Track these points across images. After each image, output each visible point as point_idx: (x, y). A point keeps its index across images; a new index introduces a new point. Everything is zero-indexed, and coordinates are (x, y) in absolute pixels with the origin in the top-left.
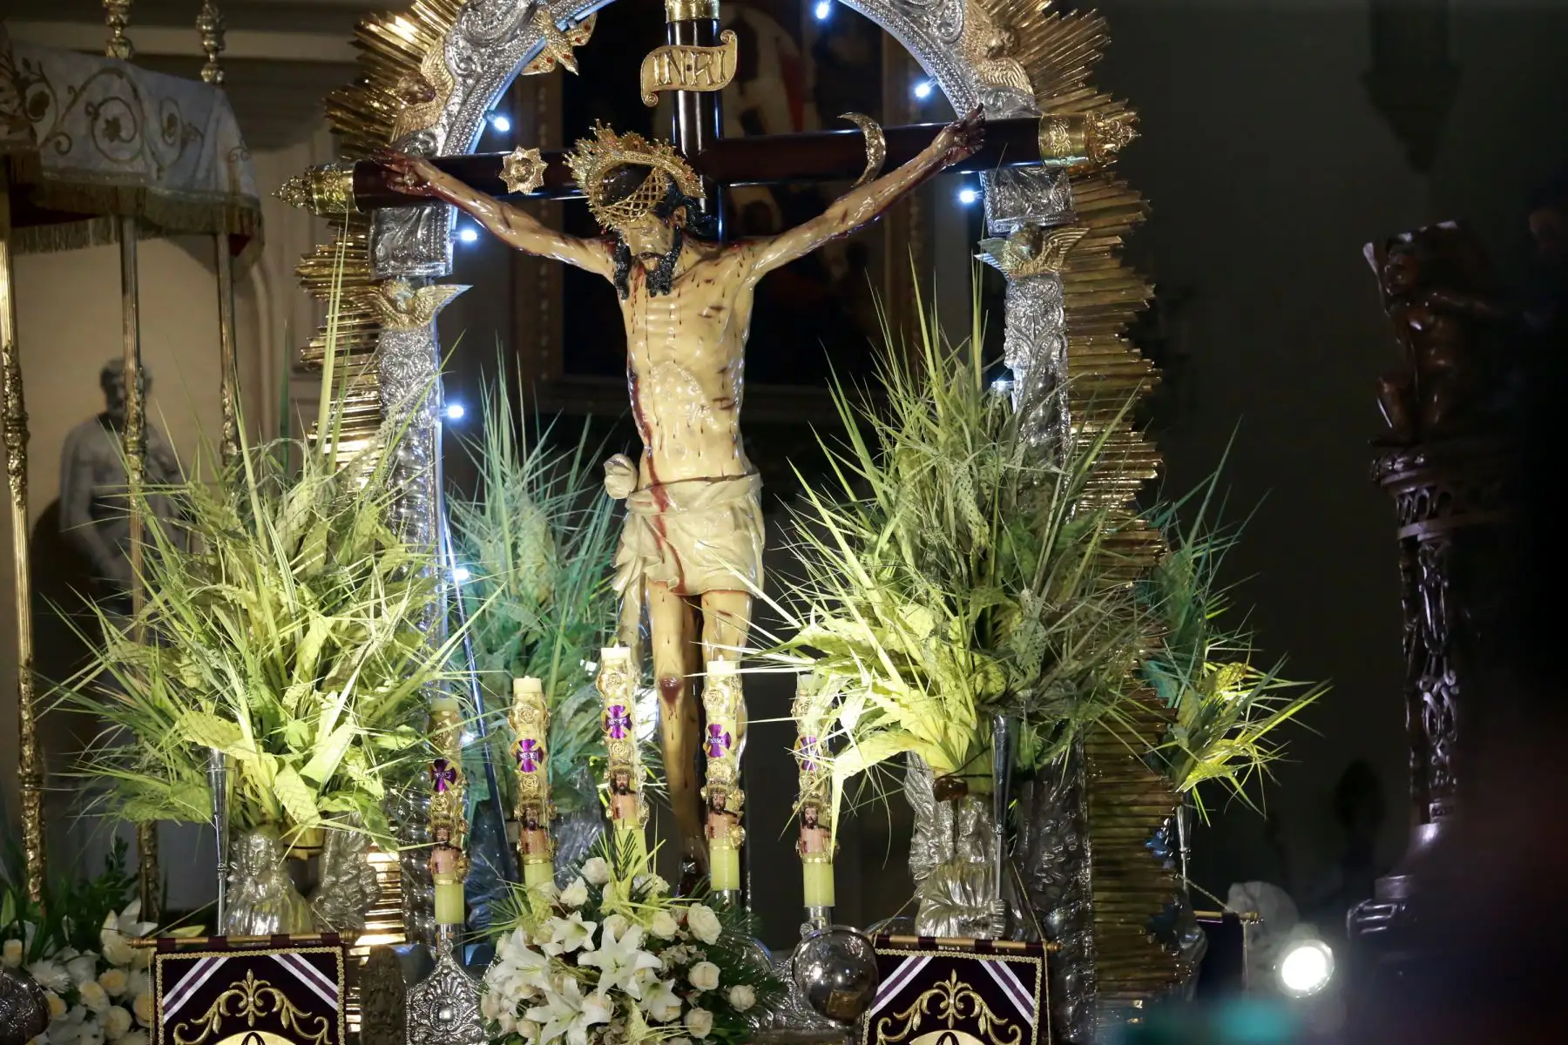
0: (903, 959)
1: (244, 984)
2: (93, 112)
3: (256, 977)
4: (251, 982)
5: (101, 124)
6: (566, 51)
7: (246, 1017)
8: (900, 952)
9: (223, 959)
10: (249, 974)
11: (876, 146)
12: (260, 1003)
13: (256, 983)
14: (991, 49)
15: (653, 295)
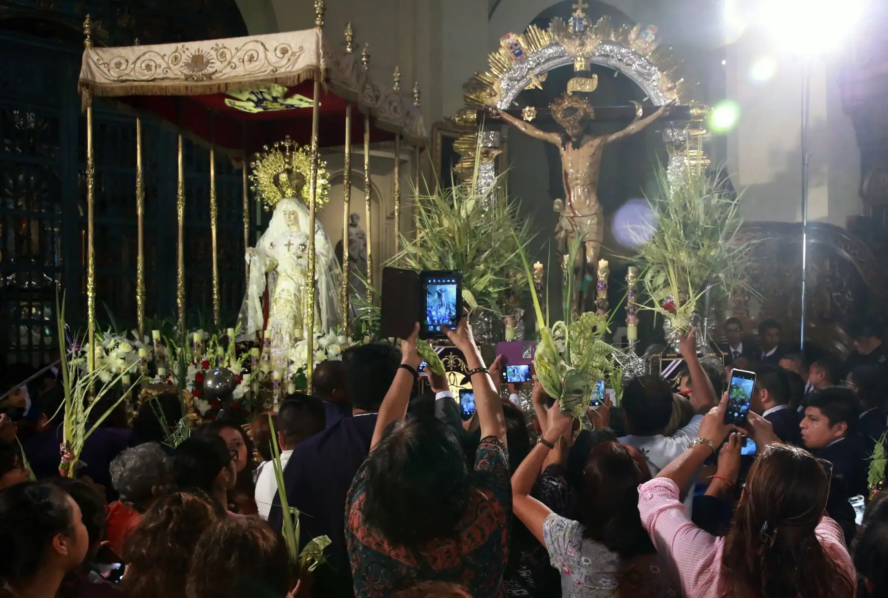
0: (671, 362)
1: (449, 356)
2: (390, 103)
3: (453, 354)
4: (452, 356)
5: (392, 107)
6: (539, 82)
7: (450, 367)
8: (670, 359)
9: (443, 348)
10: (451, 353)
11: (640, 112)
12: (454, 363)
13: (454, 356)
14: (668, 88)
15: (574, 149)
